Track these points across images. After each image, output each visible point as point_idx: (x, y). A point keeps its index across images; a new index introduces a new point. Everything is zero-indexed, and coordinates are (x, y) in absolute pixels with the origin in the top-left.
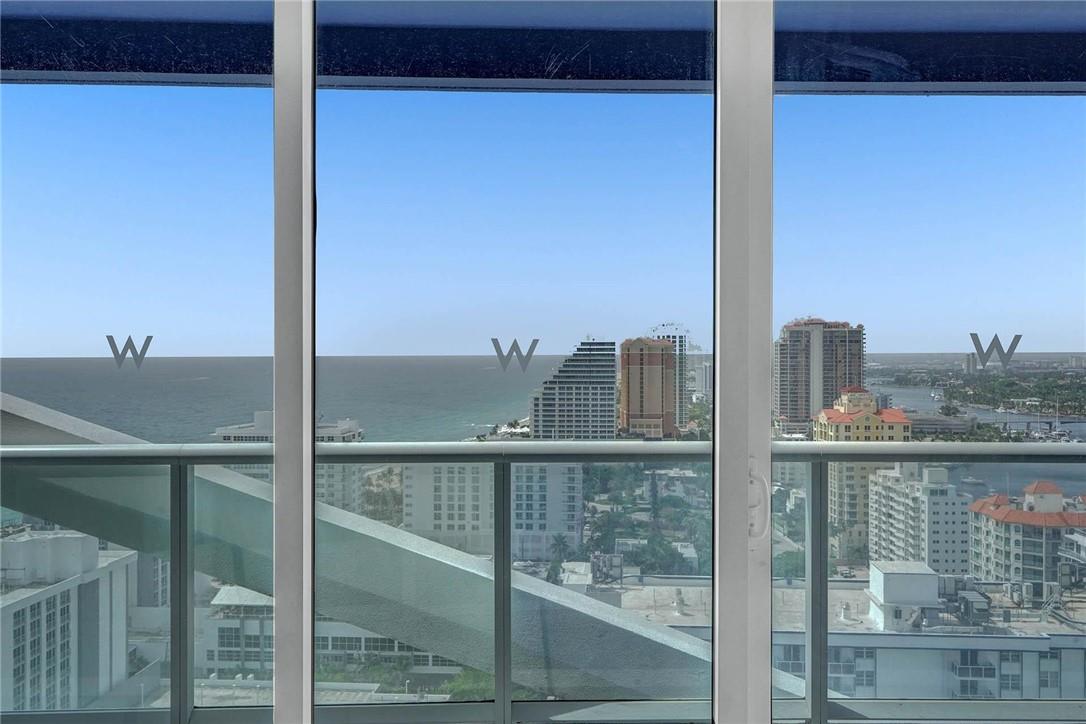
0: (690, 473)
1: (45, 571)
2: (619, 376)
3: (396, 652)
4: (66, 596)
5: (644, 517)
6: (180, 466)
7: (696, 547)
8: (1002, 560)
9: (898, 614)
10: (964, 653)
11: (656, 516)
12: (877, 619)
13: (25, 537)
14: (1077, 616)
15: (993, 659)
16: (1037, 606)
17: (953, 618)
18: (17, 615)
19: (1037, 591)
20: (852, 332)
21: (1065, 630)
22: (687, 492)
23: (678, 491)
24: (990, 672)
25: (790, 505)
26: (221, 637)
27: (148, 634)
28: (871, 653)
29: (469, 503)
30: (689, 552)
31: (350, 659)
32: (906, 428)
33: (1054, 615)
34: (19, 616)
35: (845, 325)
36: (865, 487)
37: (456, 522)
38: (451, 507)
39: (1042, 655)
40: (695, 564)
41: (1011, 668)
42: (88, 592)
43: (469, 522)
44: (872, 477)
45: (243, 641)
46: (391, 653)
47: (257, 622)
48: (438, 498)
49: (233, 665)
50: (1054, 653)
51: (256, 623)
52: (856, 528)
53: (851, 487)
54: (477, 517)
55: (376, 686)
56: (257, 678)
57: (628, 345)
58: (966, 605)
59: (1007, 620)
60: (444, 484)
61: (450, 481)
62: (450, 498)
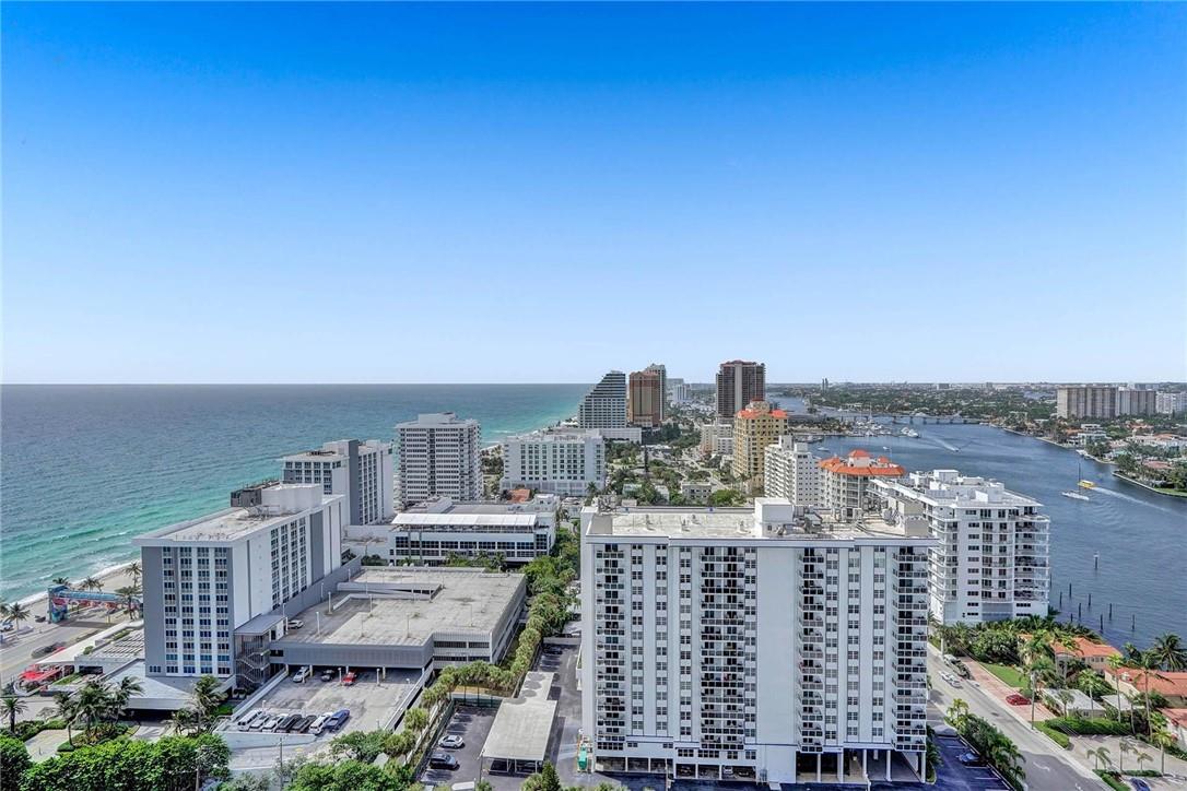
0: (667, 447)
1: (291, 507)
2: (628, 393)
3: (496, 550)
4: (302, 521)
5: (641, 472)
7: (669, 488)
8: (836, 494)
9: (770, 528)
10: (806, 550)
11: (647, 470)
12: (757, 532)
13: (279, 488)
14: (870, 527)
15: (823, 553)
16: (849, 522)
17: (801, 529)
18: (273, 532)
19: (849, 513)
20: (758, 367)
21: (864, 535)
22: (666, 457)
23: (660, 457)
24: (821, 560)
25: (722, 464)
26: (397, 542)
27: (355, 540)
28: (754, 550)
29: (541, 465)
30: (664, 491)
31: (470, 554)
32: (785, 421)
33: (859, 527)
34: (274, 532)
35: (754, 363)
36: (762, 454)
37: (534, 476)
38: (530, 467)
39: (851, 550)
40: (668, 498)
41: (832, 557)
42: (317, 519)
43: (541, 476)
44: (766, 448)
45: (409, 544)
46: (493, 550)
48: (523, 462)
49: (403, 558)
50: (857, 549)
51: (417, 534)
52: (758, 476)
53: (755, 454)
54: (545, 473)
55: (483, 569)
56: (416, 565)
57: (633, 376)
58: (808, 522)
59: (831, 530)
60: (527, 455)
61: (530, 452)
62: (531, 462)
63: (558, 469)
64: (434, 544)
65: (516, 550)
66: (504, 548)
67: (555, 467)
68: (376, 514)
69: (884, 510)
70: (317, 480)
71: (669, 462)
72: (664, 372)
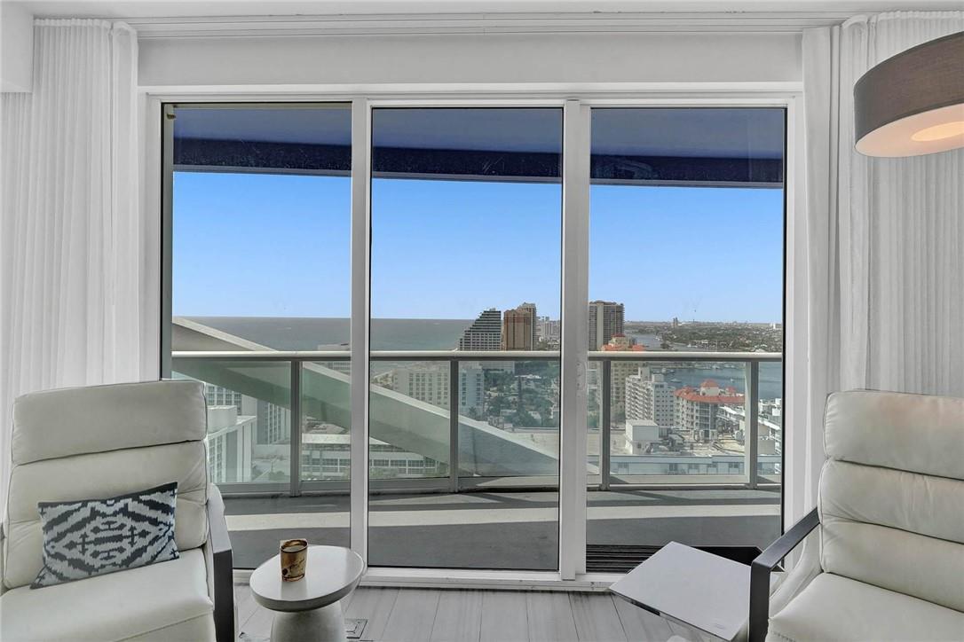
0: (538, 377)
2: (503, 328)
4: (220, 439)
5: (514, 399)
6: (296, 362)
7: (541, 414)
8: (690, 419)
9: (639, 446)
10: (671, 465)
11: (520, 397)
12: (629, 449)
14: (725, 446)
15: (685, 467)
16: (706, 442)
17: (666, 448)
19: (706, 434)
20: (618, 307)
21: (720, 453)
22: (537, 386)
23: (532, 386)
27: (262, 458)
28: (626, 465)
29: (427, 392)
30: (537, 416)
33: (715, 446)
35: (615, 303)
36: (623, 383)
39: (709, 465)
40: (540, 421)
42: (231, 437)
44: (627, 379)
46: (386, 467)
47: (319, 452)
48: (411, 389)
50: (714, 465)
53: (616, 383)
57: (507, 313)
58: (673, 441)
59: (692, 449)
60: (414, 382)
61: (418, 380)
62: (417, 389)
63: (443, 396)
64: (334, 462)
65: (407, 467)
66: (396, 465)
67: (439, 393)
68: (280, 434)
69: (736, 432)
70: (228, 403)
71: (540, 390)
72: (534, 310)
